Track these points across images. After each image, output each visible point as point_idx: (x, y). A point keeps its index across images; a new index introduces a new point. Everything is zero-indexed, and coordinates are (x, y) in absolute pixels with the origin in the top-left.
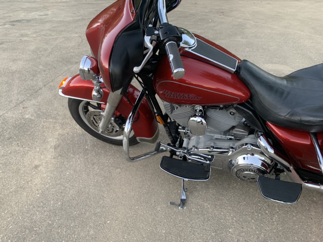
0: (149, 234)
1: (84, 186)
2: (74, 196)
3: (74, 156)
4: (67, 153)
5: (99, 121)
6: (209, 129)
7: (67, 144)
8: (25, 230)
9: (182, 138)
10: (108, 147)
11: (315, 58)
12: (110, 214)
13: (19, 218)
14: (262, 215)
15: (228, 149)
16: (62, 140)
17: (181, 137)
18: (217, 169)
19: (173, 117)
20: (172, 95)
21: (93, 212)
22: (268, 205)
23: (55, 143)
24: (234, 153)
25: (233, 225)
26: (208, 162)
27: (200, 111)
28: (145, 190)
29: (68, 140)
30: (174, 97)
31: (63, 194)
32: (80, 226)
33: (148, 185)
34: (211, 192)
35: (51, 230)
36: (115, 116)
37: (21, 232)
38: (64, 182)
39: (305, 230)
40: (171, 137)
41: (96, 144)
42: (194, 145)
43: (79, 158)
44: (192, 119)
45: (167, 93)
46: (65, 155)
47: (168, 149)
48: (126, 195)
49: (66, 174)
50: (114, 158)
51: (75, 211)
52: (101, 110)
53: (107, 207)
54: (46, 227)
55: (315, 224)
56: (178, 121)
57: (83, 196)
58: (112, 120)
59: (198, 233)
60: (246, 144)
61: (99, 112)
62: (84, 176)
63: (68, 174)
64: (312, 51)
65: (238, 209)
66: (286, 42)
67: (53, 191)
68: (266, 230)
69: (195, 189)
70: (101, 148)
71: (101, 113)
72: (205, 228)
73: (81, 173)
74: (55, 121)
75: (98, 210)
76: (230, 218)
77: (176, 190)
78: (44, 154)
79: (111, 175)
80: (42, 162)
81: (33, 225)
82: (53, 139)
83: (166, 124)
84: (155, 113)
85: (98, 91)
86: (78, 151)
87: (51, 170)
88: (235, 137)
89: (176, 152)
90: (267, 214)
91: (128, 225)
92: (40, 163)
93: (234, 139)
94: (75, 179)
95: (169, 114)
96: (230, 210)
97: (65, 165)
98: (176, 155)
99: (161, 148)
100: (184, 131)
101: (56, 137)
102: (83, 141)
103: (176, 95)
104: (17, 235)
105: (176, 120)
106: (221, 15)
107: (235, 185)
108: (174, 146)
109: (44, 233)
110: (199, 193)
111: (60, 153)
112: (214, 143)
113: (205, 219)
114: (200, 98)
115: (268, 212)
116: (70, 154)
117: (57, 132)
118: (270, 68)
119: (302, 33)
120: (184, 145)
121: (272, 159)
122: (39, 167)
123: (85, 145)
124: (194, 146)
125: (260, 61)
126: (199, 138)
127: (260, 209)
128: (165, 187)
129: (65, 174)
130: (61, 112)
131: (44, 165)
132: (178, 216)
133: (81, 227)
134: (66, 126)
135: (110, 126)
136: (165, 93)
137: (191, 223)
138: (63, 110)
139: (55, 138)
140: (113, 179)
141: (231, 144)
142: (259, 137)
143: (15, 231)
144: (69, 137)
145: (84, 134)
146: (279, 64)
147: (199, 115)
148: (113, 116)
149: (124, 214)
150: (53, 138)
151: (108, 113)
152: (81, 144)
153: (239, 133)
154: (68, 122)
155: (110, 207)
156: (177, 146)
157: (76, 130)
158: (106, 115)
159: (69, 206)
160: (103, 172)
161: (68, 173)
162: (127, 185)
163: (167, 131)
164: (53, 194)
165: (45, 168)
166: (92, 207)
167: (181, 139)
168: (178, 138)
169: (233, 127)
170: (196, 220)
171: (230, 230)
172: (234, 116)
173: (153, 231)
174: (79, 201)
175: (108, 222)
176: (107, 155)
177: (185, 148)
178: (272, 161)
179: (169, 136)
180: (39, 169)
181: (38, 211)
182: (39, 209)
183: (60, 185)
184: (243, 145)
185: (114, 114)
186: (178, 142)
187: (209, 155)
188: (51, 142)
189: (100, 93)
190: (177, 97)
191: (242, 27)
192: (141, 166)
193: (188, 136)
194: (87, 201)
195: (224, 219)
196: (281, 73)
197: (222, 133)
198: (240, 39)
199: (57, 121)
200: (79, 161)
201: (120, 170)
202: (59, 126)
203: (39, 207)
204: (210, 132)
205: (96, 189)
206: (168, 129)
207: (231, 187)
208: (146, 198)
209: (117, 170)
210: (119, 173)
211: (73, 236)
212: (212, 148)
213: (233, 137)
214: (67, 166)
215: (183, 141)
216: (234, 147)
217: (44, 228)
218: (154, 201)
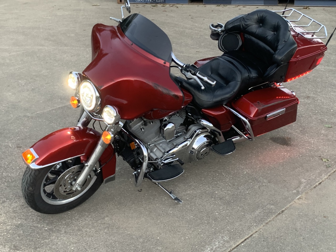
15: (187, 141)
24: (191, 141)
26: (177, 159)
112: (175, 143)
124: (165, 152)
141: (184, 138)
142: (201, 121)
147: (168, 123)
171: (216, 192)
175: (158, 238)
177: (158, 159)
216: (189, 137)
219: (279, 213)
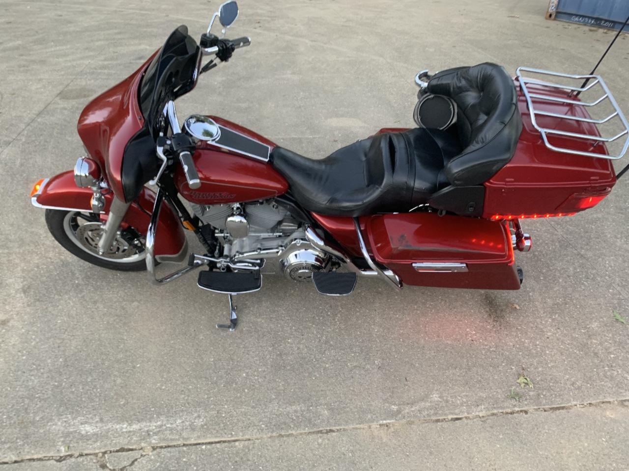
0: (194, 367)
1: (90, 333)
2: (80, 347)
3: (60, 297)
4: (47, 295)
5: (98, 238)
6: (252, 228)
7: (43, 282)
8: (23, 400)
9: (222, 244)
10: (110, 277)
11: (395, 103)
12: (138, 356)
13: (7, 390)
14: (324, 317)
15: (277, 248)
16: (32, 278)
17: (220, 244)
18: (270, 275)
19: (205, 220)
20: (201, 196)
21: (113, 360)
22: (331, 306)
23: (21, 284)
24: (284, 251)
25: (292, 334)
26: (257, 268)
27: (238, 208)
28: (179, 321)
29: (42, 276)
30: (204, 197)
31: (62, 349)
32: (101, 378)
33: (181, 313)
34: (265, 305)
35: (61, 392)
36: (121, 228)
37: (17, 403)
38: (57, 334)
39: (369, 323)
40: (207, 245)
41: (91, 274)
42: (237, 250)
43: (69, 299)
44: (230, 219)
45: (194, 194)
46: (46, 299)
47: (206, 261)
48: (154, 331)
49: (57, 322)
50: (125, 289)
51: (87, 364)
52: (100, 222)
53: (132, 349)
54: (52, 390)
55: (378, 315)
56: (213, 224)
57: (93, 345)
58: (118, 235)
59: (253, 352)
60: (295, 239)
61: (99, 226)
62: (86, 321)
63: (60, 323)
64: (392, 91)
65: (297, 317)
66: (358, 77)
67: (46, 348)
68: (328, 332)
69: (244, 306)
70: (100, 279)
71: (102, 227)
72: (261, 344)
73: (80, 317)
74: (6, 251)
75: (120, 356)
76: (289, 328)
77: (221, 312)
78: (9, 303)
79: (127, 312)
80: (10, 314)
81: (32, 393)
82: (15, 280)
83: (197, 229)
84: (180, 218)
85: (99, 200)
86: (64, 289)
87: (30, 323)
88: (283, 233)
89: (216, 263)
90: (329, 315)
91: (165, 363)
92: (7, 316)
93: (283, 235)
94: (73, 327)
95: (199, 216)
96: (288, 320)
97: (50, 312)
98: (217, 268)
99: (195, 261)
100: (223, 235)
101: (20, 275)
102: (68, 274)
103: (206, 195)
104: (14, 408)
105: (210, 223)
106: (255, 28)
107: (292, 291)
108: (213, 257)
109: (52, 397)
110: (250, 309)
111: (36, 296)
112: (261, 244)
113: (259, 335)
114: (234, 195)
115: (330, 313)
116: (52, 296)
117: (18, 267)
118: (334, 125)
119: (381, 59)
120: (226, 252)
121: (325, 252)
122: (8, 322)
123: (72, 279)
124: (238, 252)
125: (320, 114)
126: (243, 241)
127: (322, 312)
128: (205, 312)
129: (55, 324)
130: (13, 236)
131: (15, 318)
132: (226, 340)
133: (103, 379)
134: (30, 257)
135: (115, 243)
136: (192, 194)
137: (244, 343)
138: (14, 232)
139: (18, 278)
140: (131, 316)
141: (279, 242)
142: (306, 230)
143: (8, 405)
144: (42, 272)
145: (67, 263)
146: (346, 117)
147: (238, 213)
148: (118, 230)
149: (157, 353)
150: (15, 277)
151: (113, 226)
152: (65, 278)
153: (287, 228)
154: (32, 250)
155: (136, 349)
156: (216, 255)
157: (49, 260)
158: (108, 229)
159: (76, 360)
160: (113, 310)
161: (59, 321)
162: (153, 319)
163: (200, 238)
164: (46, 351)
165: (19, 321)
166: (111, 354)
167: (220, 246)
168: (216, 245)
169: (280, 223)
170: (250, 340)
171: (289, 341)
172: (277, 209)
173: (199, 362)
174: (90, 351)
175: (138, 366)
176: (112, 288)
177: (227, 257)
178: (325, 254)
179: (203, 244)
180: (10, 324)
181: (32, 375)
182: (32, 373)
183: (52, 339)
184: (292, 241)
185: (120, 227)
186: (217, 251)
187: (257, 259)
188: (14, 284)
189: (101, 201)
190: (207, 197)
191: (293, 52)
192: (166, 292)
193: (229, 240)
194: (101, 349)
195: (282, 331)
196: (349, 132)
197: (269, 231)
198: (289, 76)
199: (12, 251)
200: (71, 302)
201: (137, 303)
202: (18, 257)
203: (31, 371)
204: (255, 232)
205: (109, 332)
206: (201, 236)
207: (288, 295)
208: (182, 329)
209: (134, 304)
210: (138, 307)
211: (95, 390)
212: (259, 251)
213: (281, 234)
214: (55, 312)
215: (223, 248)
216: (283, 245)
217: (50, 392)
218: (193, 330)
219: (321, 431)
